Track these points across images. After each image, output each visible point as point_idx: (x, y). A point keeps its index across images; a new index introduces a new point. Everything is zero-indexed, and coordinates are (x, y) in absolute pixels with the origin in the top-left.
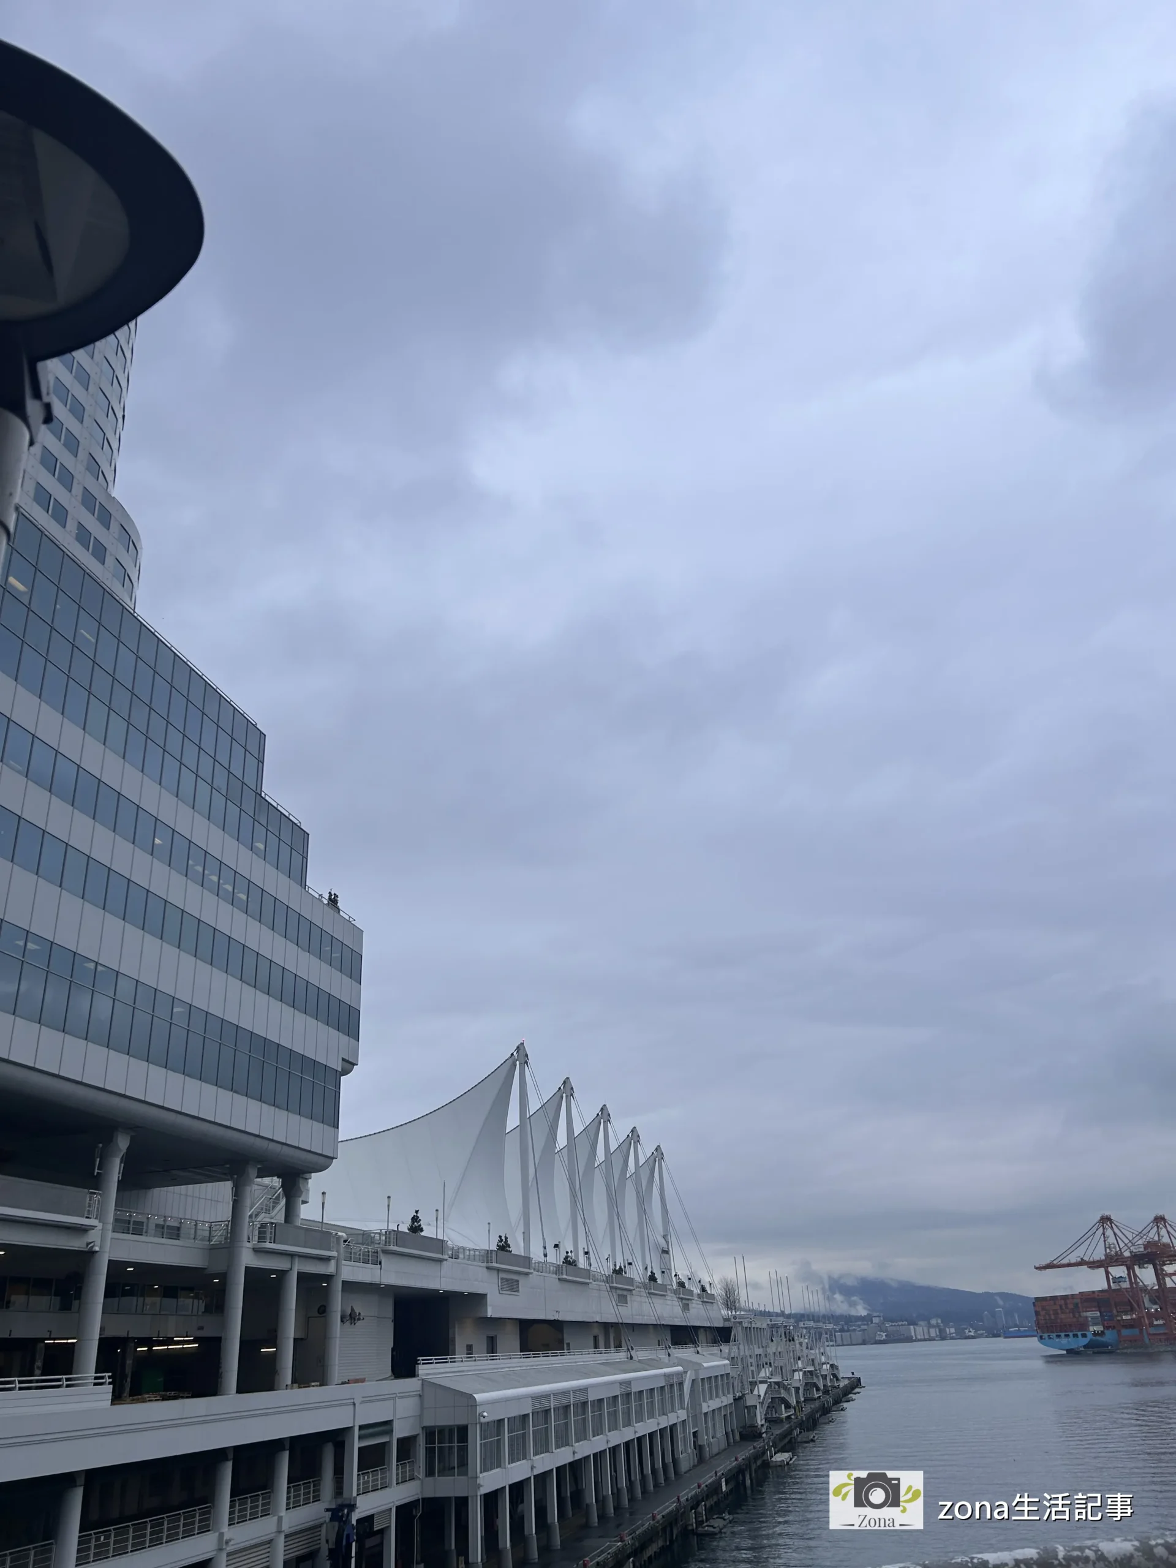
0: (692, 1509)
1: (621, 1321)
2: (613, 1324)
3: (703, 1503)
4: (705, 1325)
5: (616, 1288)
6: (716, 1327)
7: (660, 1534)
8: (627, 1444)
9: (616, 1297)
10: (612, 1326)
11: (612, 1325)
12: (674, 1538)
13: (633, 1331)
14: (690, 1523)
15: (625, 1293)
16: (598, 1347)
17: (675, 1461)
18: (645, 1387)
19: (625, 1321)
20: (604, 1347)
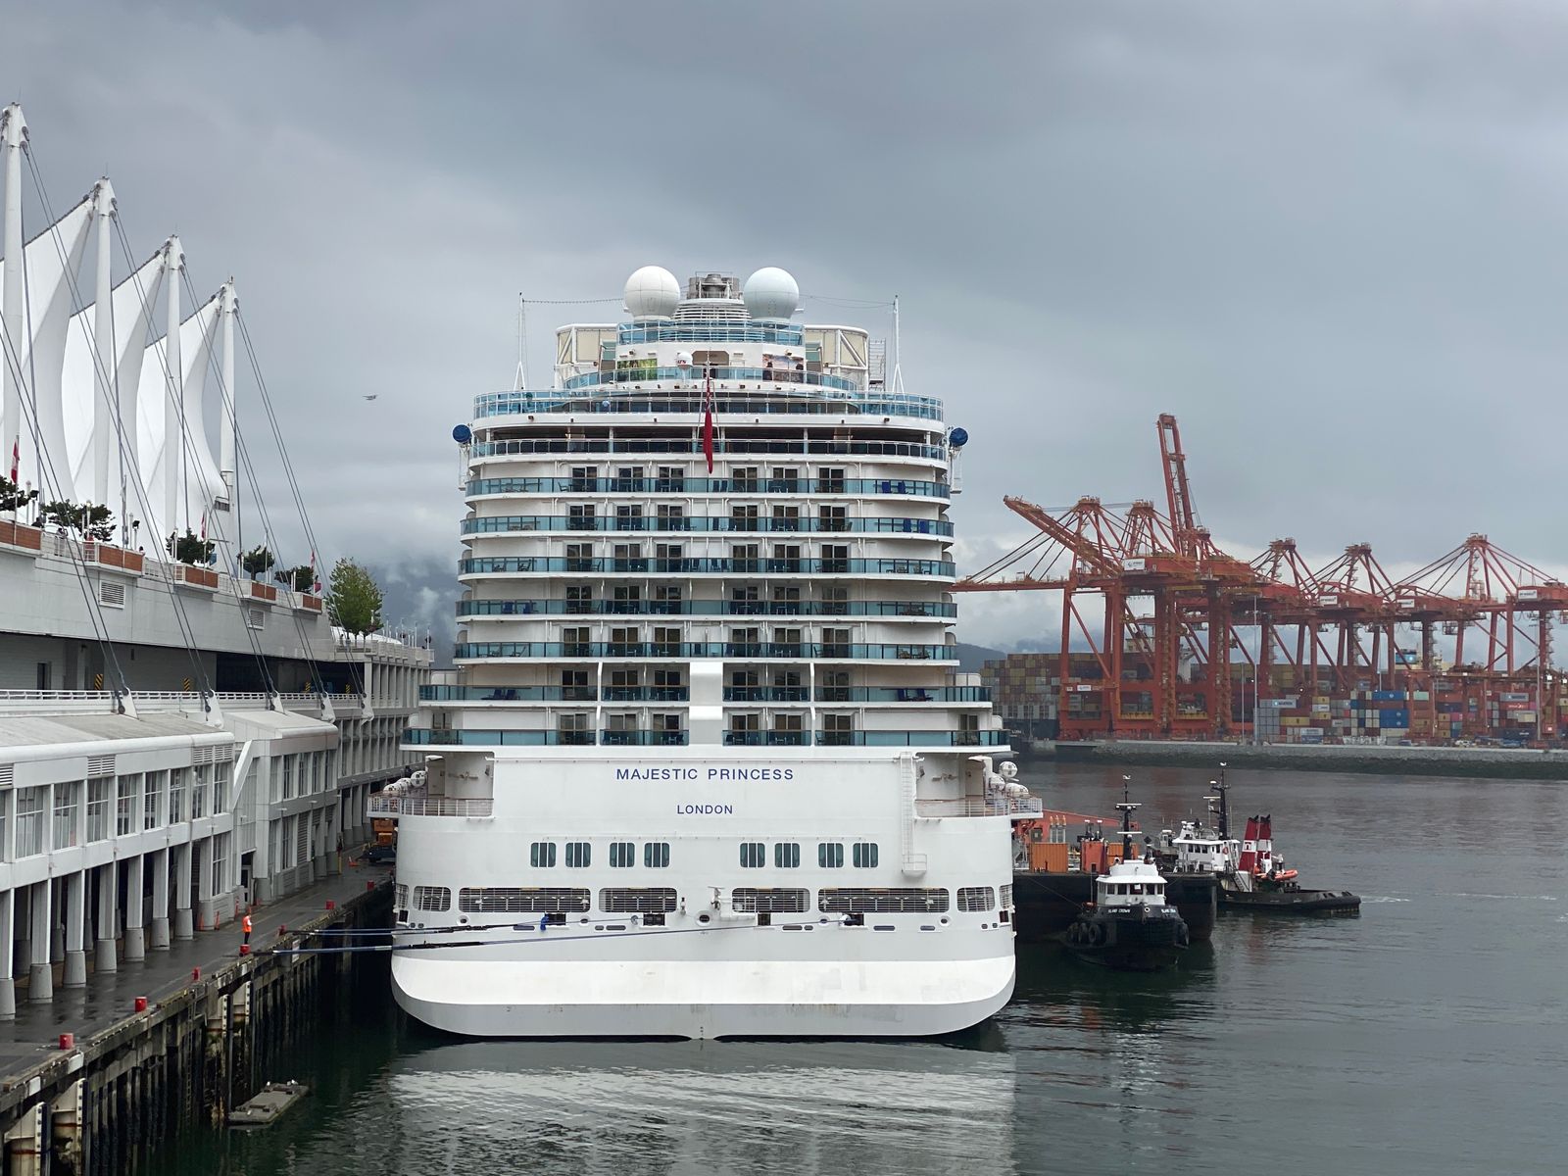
0: (222, 992)
1: (103, 637)
2: (86, 643)
3: (248, 983)
4: (296, 656)
5: (99, 572)
6: (317, 661)
7: (149, 1037)
8: (96, 874)
9: (98, 590)
10: (83, 646)
11: (84, 643)
12: (179, 1044)
13: (133, 658)
14: (216, 1017)
15: (118, 582)
16: (47, 684)
17: (196, 905)
18: (142, 767)
19: (113, 638)
20: (61, 684)
